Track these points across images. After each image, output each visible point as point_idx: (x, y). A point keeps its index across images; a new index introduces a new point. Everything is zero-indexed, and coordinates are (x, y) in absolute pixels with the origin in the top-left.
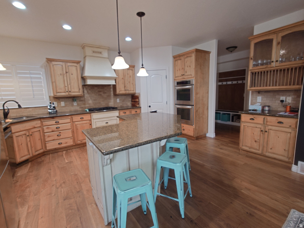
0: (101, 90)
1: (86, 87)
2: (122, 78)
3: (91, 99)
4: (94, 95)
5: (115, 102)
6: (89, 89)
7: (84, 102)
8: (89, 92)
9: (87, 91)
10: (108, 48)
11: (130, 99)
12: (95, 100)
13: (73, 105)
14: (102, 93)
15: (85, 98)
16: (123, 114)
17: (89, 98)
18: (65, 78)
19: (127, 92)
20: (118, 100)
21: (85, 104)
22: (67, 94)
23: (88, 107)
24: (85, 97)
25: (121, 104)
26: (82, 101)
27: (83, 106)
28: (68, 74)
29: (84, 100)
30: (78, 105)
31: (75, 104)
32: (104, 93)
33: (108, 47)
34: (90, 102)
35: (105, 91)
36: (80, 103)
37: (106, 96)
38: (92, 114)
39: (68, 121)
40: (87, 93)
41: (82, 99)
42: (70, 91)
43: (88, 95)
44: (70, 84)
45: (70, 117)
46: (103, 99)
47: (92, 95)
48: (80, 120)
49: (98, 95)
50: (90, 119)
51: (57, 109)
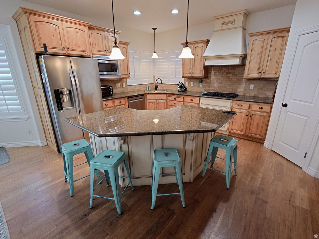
0: (230, 71)
1: (214, 68)
3: (217, 82)
4: (221, 77)
5: (247, 88)
6: (217, 71)
7: (209, 84)
8: (216, 74)
9: (215, 73)
12: (220, 83)
13: (199, 86)
14: (231, 75)
15: (211, 80)
17: (215, 81)
20: (252, 87)
21: (209, 87)
22: (190, 75)
23: (213, 90)
24: (211, 79)
25: (256, 93)
26: (207, 83)
27: (208, 88)
29: (210, 83)
30: (203, 86)
31: (201, 85)
32: (234, 75)
34: (215, 85)
35: (236, 73)
36: (205, 85)
37: (235, 80)
38: (201, 98)
39: (182, 100)
40: (214, 75)
41: (208, 81)
42: (193, 73)
43: (215, 77)
44: (194, 66)
45: (184, 96)
46: (230, 83)
47: (219, 77)
48: (190, 101)
49: (225, 77)
50: (198, 103)
51: (188, 88)
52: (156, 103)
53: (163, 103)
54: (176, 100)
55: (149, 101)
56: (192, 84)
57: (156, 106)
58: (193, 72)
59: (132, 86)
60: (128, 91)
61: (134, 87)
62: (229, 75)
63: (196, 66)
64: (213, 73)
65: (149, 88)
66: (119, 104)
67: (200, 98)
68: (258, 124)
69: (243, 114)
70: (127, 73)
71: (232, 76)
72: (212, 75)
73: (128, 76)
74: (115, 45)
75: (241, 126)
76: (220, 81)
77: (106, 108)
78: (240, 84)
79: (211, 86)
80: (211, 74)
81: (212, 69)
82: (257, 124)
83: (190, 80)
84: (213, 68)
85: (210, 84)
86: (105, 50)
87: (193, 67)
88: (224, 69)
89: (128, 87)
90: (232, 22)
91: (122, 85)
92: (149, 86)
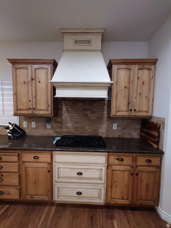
0: (87, 107)
1: (66, 102)
2: (125, 87)
3: (71, 121)
4: (76, 114)
5: (109, 128)
6: (70, 106)
7: (60, 125)
8: (69, 110)
9: (67, 108)
10: (103, 31)
11: (139, 127)
12: (76, 123)
13: (45, 128)
14: (88, 112)
15: (62, 119)
16: (117, 161)
17: (69, 120)
18: (30, 88)
19: (133, 114)
20: (115, 126)
21: (61, 128)
22: (30, 112)
23: (66, 132)
24: (63, 117)
25: (120, 134)
26: (58, 122)
27: (59, 130)
28: (34, 81)
29: (61, 122)
30: (52, 128)
31: (49, 126)
32: (93, 112)
33: (103, 29)
34: (70, 125)
35: (94, 110)
36: (55, 125)
37: (95, 118)
38: (54, 152)
39: (15, 159)
40: (66, 112)
41: (58, 120)
42: (34, 109)
43: (68, 115)
44: (35, 97)
45: (19, 152)
46: (89, 123)
47: (74, 114)
48: (33, 160)
49: (81, 115)
50: (49, 161)
51: (27, 131)
54: (2, 160)
56: (33, 125)
58: (34, 107)
62: (87, 112)
63: (38, 97)
64: (64, 109)
67: (52, 152)
68: (148, 185)
71: (91, 113)
72: (63, 112)
75: (125, 191)
76: (76, 120)
78: (101, 123)
79: (63, 127)
80: (62, 110)
81: (62, 103)
82: (146, 185)
83: (31, 119)
84: (64, 103)
85: (62, 124)
87: (34, 99)
88: (79, 104)
90: (89, 42)
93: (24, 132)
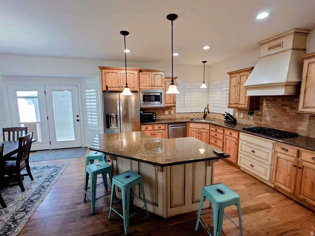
0: (286, 103)
3: (270, 115)
4: (275, 109)
6: (270, 101)
7: (260, 117)
8: (269, 105)
9: (267, 104)
12: (274, 117)
13: (249, 119)
14: (287, 108)
15: (262, 113)
16: (282, 150)
17: (268, 114)
18: (237, 89)
21: (261, 120)
23: (264, 124)
24: (263, 111)
26: (258, 115)
27: (259, 122)
28: (239, 84)
29: (261, 115)
30: (254, 119)
31: (251, 118)
34: (268, 118)
36: (256, 117)
37: (294, 114)
39: (222, 132)
40: (266, 107)
41: (259, 113)
42: (237, 103)
43: (267, 109)
44: (239, 96)
45: (224, 128)
46: (287, 118)
47: (272, 109)
49: (280, 110)
50: (237, 137)
51: (237, 120)
52: (198, 132)
53: (205, 133)
54: (217, 131)
55: (192, 129)
56: (242, 115)
57: (198, 135)
58: (238, 103)
59: (181, 114)
60: (177, 118)
61: (183, 114)
62: (285, 108)
63: (241, 96)
64: (265, 104)
65: (198, 116)
66: (158, 129)
67: (239, 132)
68: (313, 184)
69: (290, 163)
70: (173, 102)
71: (290, 109)
72: (264, 106)
73: (173, 105)
74: (126, 86)
75: (288, 179)
76: (274, 115)
77: (145, 130)
78: (302, 120)
79: (263, 120)
80: (262, 105)
81: (263, 99)
82: (311, 184)
83: (240, 111)
84: (265, 99)
85: (262, 118)
86: (151, 86)
87: (238, 97)
88: (278, 100)
89: (176, 114)
90: (280, 45)
91: (170, 112)
92: (198, 114)
93: (235, 120)
